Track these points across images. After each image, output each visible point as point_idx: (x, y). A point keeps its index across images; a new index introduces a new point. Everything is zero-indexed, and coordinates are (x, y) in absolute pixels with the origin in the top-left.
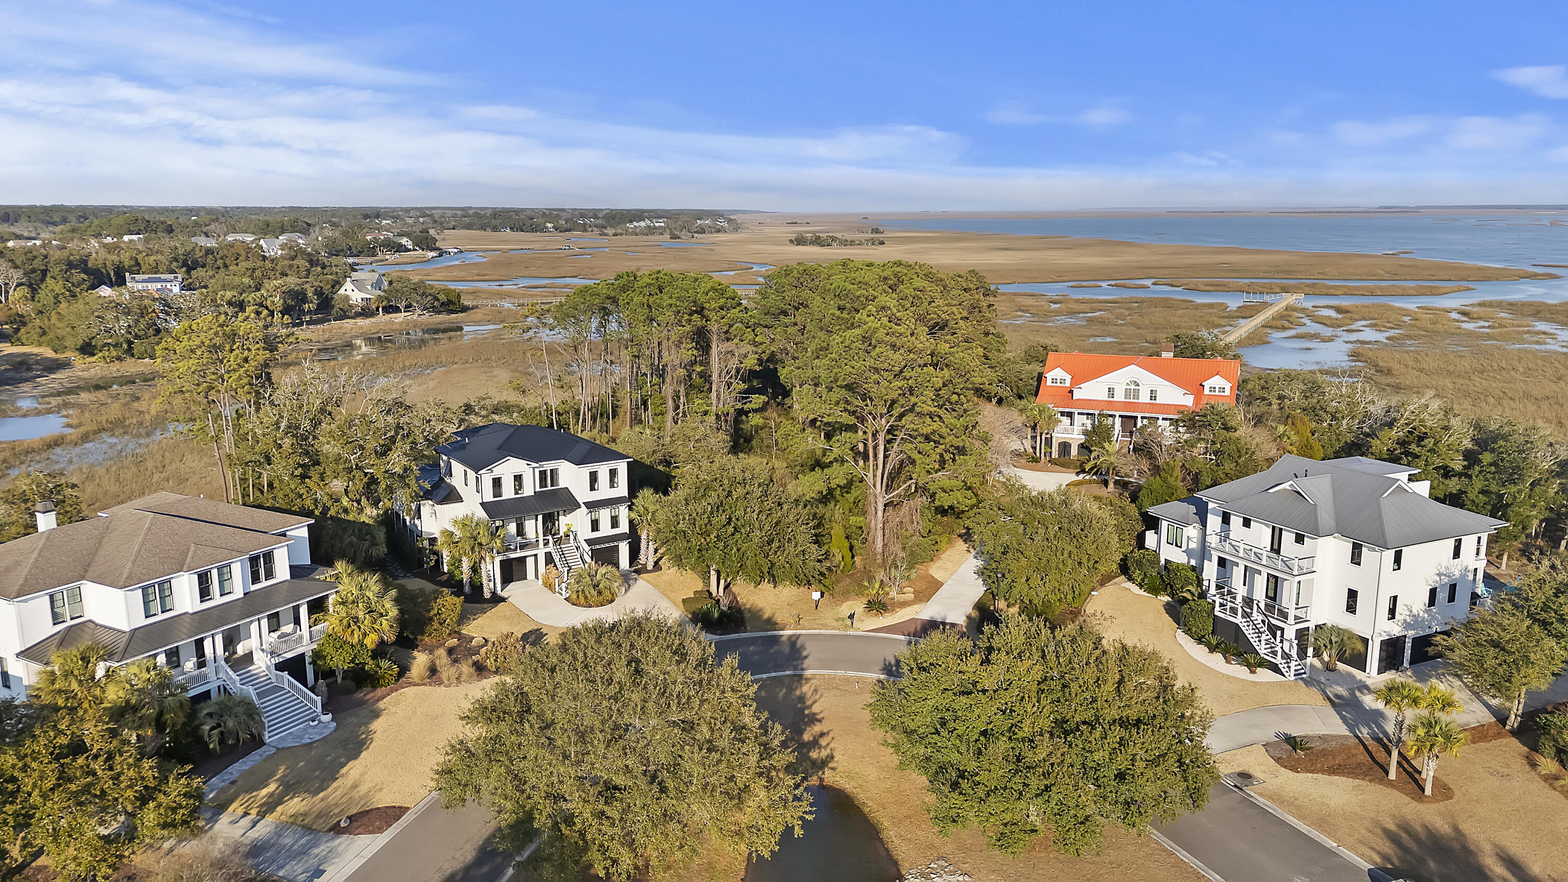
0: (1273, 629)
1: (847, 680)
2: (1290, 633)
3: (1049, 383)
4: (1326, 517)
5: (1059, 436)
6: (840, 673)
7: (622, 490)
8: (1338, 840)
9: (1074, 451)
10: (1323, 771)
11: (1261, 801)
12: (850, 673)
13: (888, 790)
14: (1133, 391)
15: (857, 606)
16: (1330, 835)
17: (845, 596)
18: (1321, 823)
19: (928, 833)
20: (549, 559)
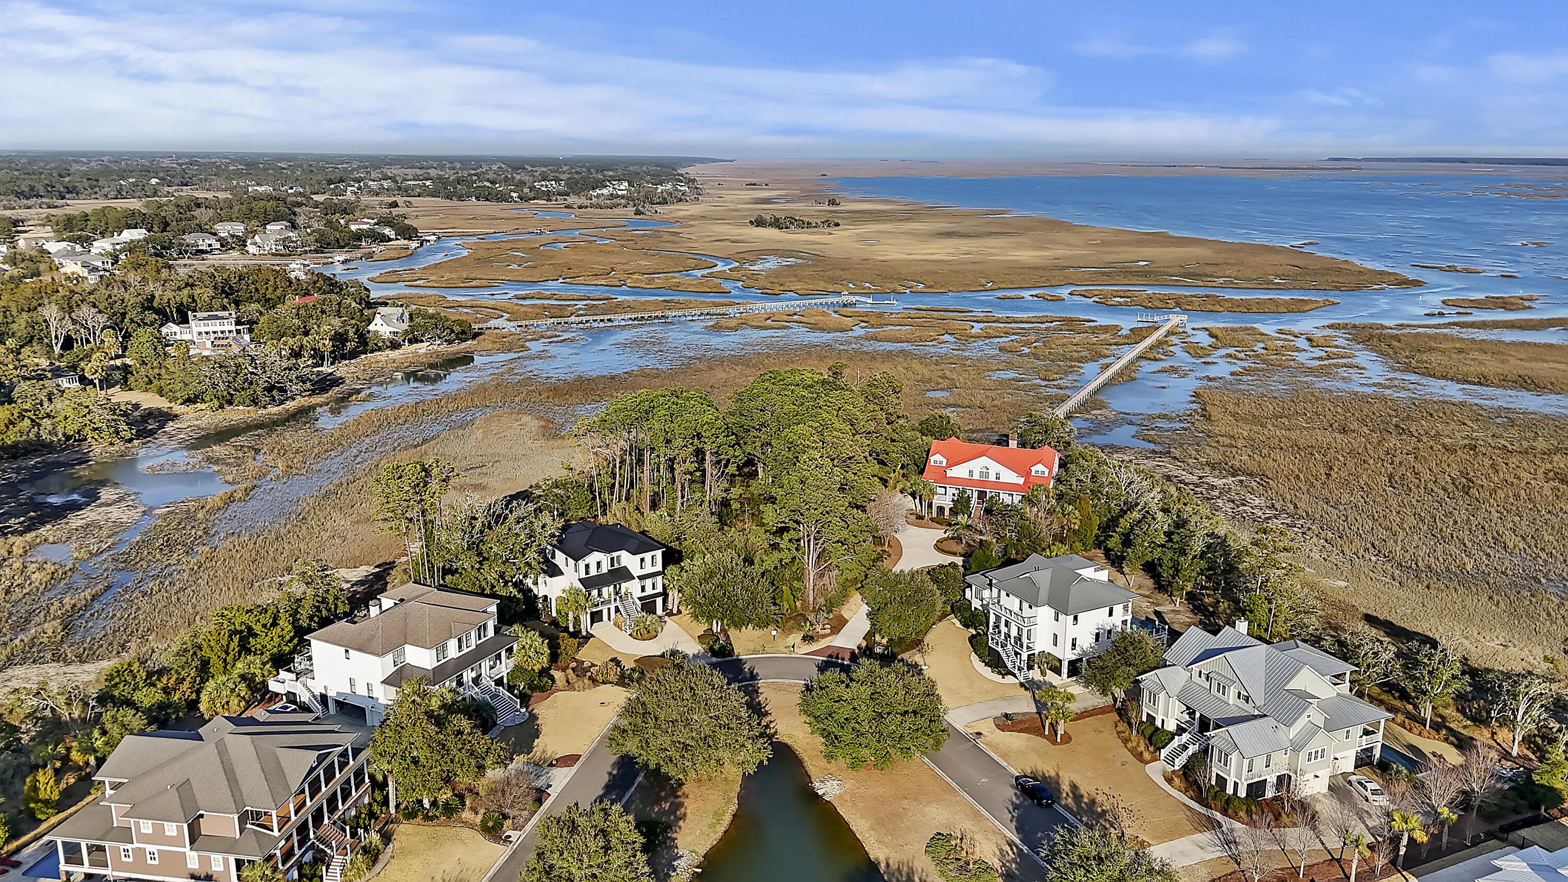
0: (1016, 653)
1: (790, 685)
2: (1025, 657)
3: (932, 463)
4: (1043, 595)
5: (936, 502)
6: (787, 681)
7: (659, 568)
8: (1008, 763)
9: (947, 513)
10: (1016, 731)
11: (982, 746)
12: (792, 681)
13: (808, 743)
14: (985, 473)
15: (795, 638)
16: (1006, 761)
17: (791, 631)
18: (1004, 756)
19: (823, 763)
20: (617, 610)
